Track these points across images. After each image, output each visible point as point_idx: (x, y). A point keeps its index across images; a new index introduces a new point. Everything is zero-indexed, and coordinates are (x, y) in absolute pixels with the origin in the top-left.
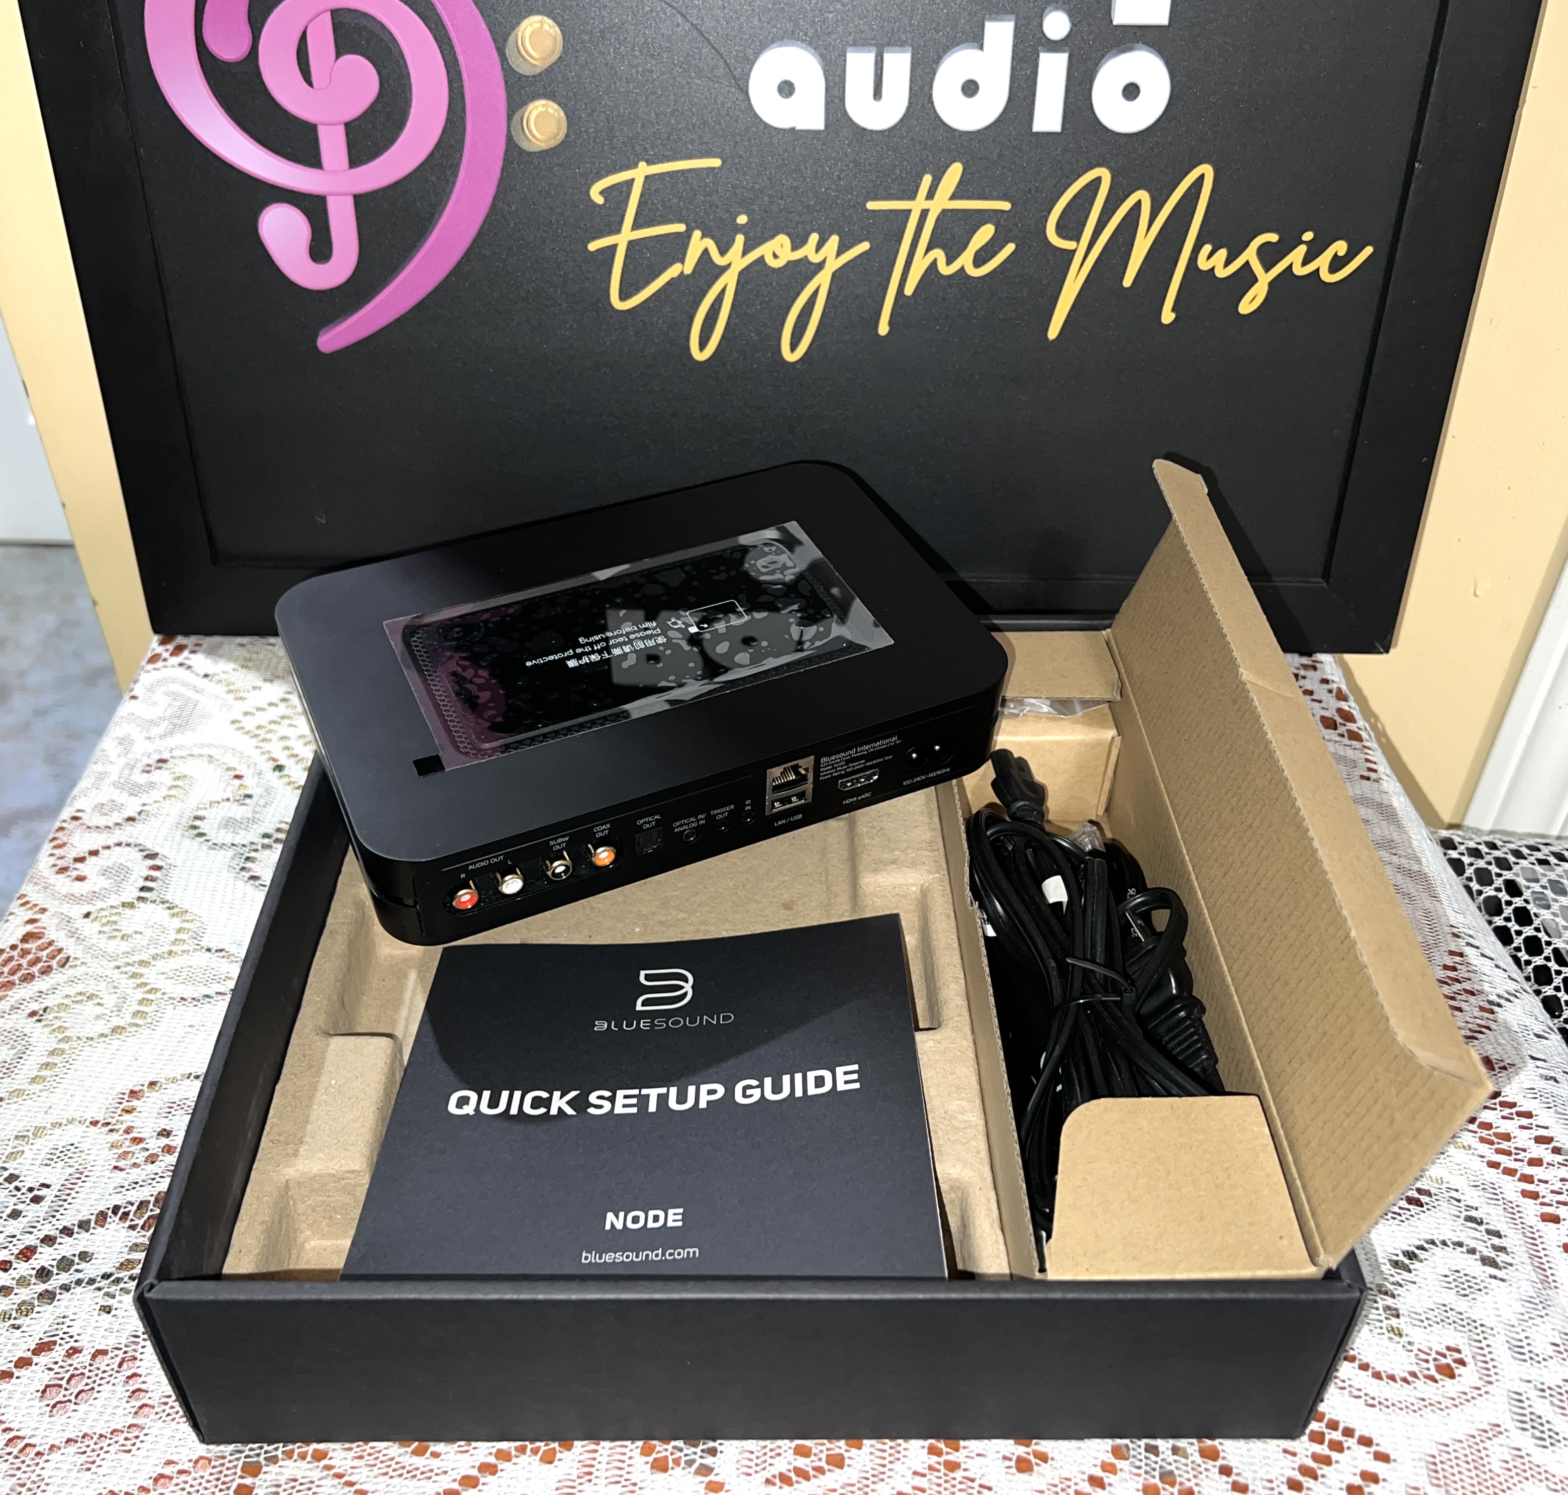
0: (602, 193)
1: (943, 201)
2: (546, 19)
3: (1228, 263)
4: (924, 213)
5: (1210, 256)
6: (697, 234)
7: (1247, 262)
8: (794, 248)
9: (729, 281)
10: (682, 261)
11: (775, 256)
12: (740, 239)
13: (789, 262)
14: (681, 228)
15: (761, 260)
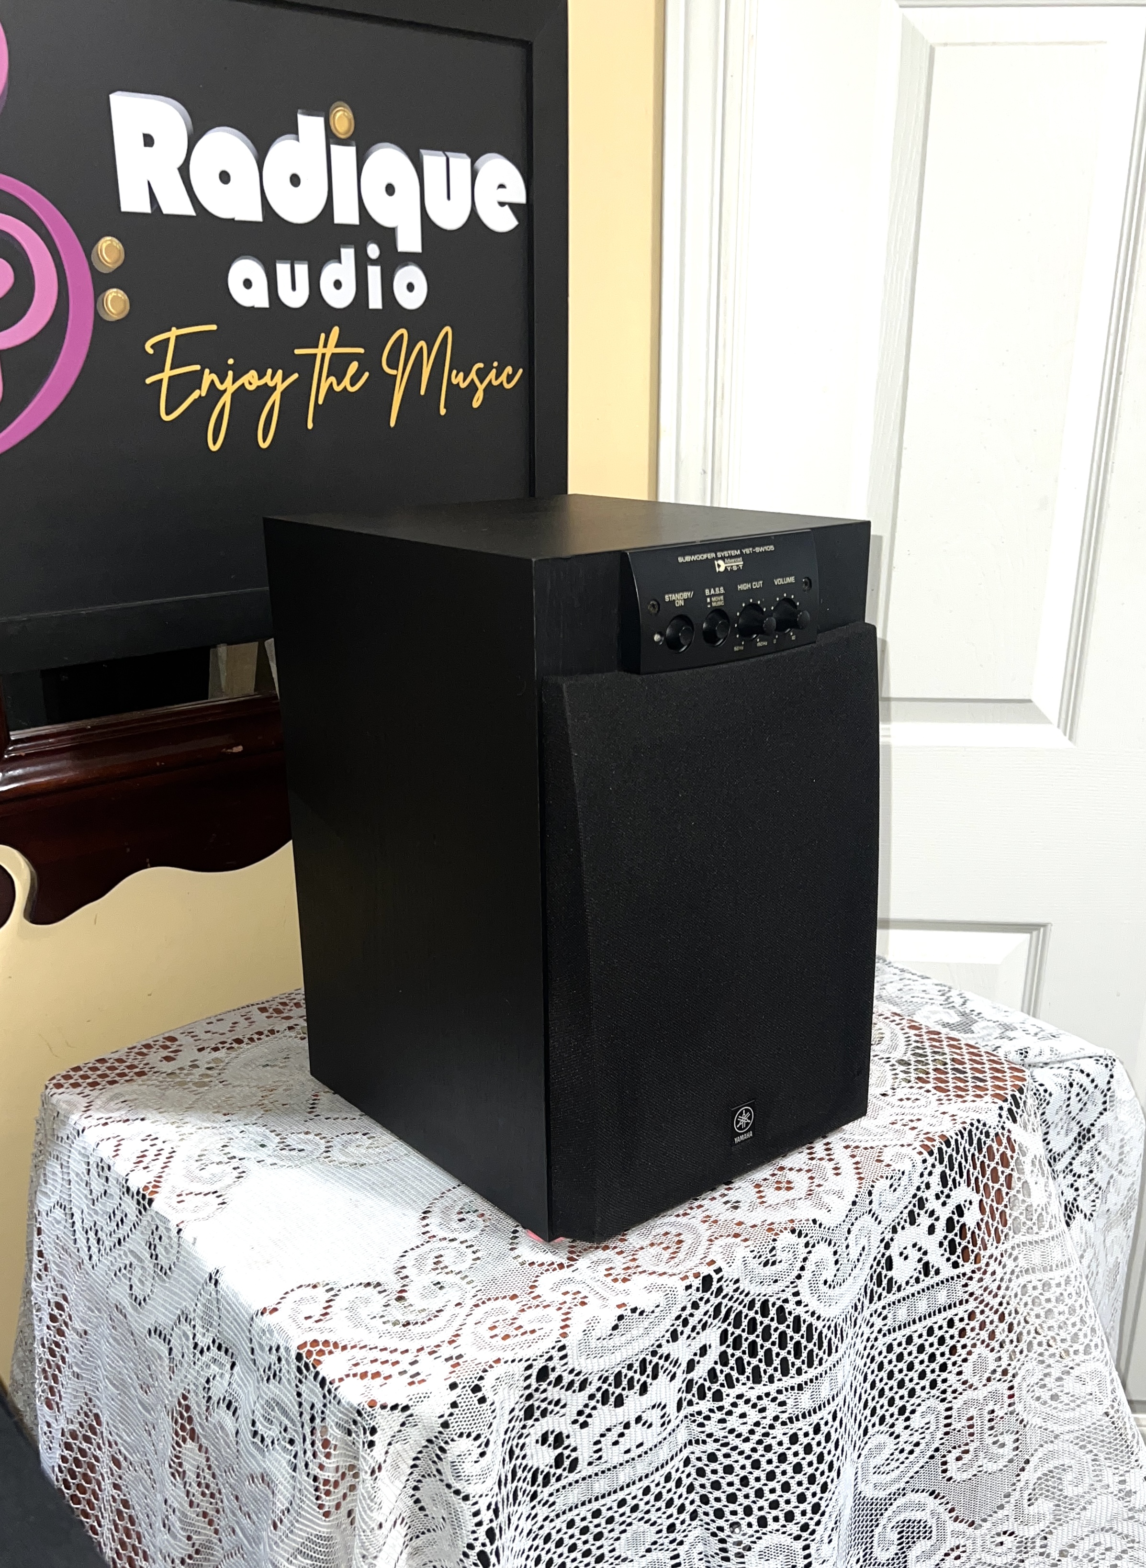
0: (152, 347)
1: (331, 349)
2: (114, 239)
3: (464, 380)
4: (323, 355)
5: (456, 376)
6: (207, 371)
7: (472, 380)
8: (260, 378)
9: (226, 399)
10: (200, 388)
11: (250, 383)
12: (230, 373)
13: (258, 387)
14: (197, 367)
15: (243, 385)
